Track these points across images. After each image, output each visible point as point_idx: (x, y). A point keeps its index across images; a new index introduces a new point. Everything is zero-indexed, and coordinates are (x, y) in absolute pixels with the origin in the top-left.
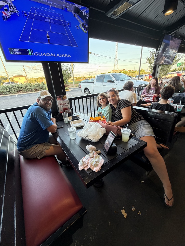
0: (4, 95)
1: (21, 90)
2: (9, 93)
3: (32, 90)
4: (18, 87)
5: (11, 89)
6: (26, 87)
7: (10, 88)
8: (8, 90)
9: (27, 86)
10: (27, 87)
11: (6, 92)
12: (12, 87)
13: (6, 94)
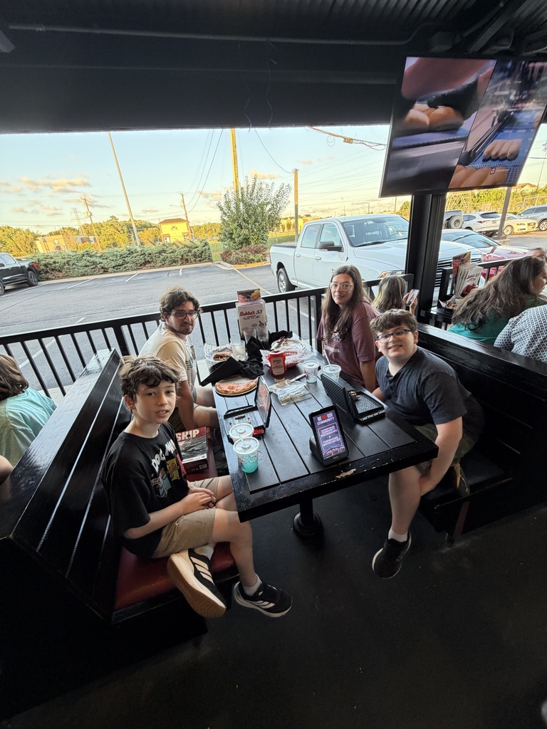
0: (111, 273)
1: (149, 262)
2: (122, 268)
3: (175, 262)
4: (143, 255)
5: (126, 259)
6: (160, 253)
7: (125, 255)
8: (121, 262)
9: (164, 251)
10: (163, 254)
11: (116, 266)
12: (129, 254)
13: (115, 272)
